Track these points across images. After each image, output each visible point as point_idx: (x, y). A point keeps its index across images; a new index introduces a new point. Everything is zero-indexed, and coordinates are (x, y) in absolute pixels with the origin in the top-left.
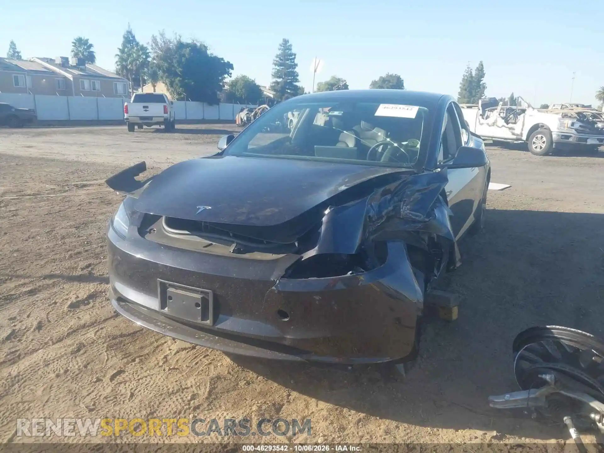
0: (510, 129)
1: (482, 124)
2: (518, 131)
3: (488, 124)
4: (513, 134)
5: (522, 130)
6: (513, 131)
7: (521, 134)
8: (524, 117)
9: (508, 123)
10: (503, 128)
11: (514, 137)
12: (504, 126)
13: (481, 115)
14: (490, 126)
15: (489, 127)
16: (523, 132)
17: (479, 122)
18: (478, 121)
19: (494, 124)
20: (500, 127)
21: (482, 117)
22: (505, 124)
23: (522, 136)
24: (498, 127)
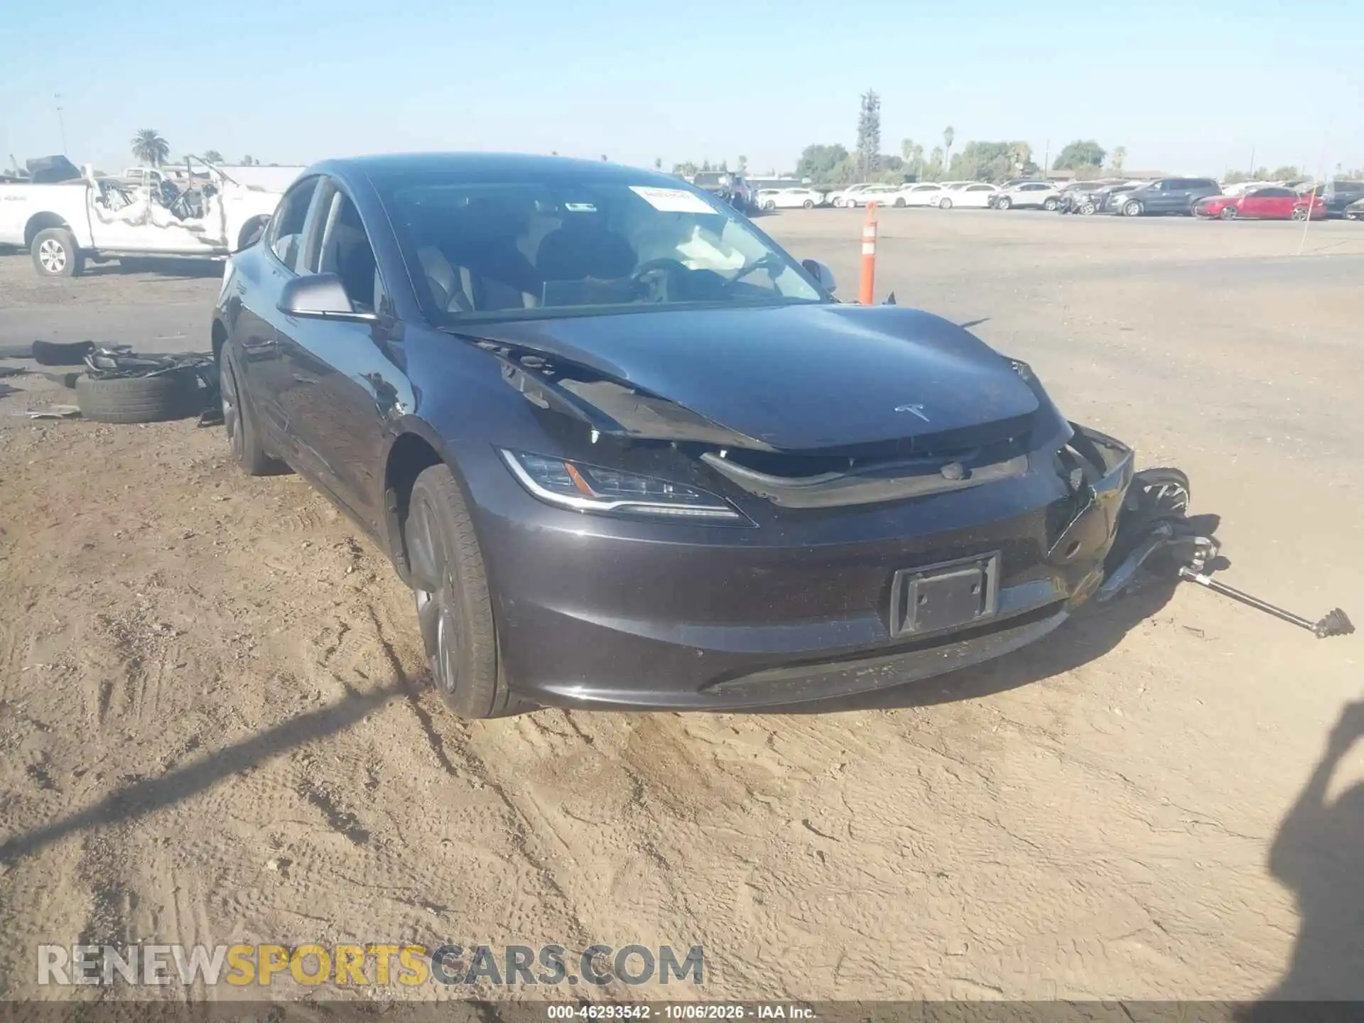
0: (193, 229)
1: (108, 222)
2: (213, 233)
3: (126, 221)
4: (204, 241)
5: (223, 229)
6: (202, 235)
7: (225, 242)
8: (220, 201)
9: (182, 218)
10: (172, 227)
11: (208, 247)
12: (175, 224)
13: (98, 200)
14: (133, 225)
15: (132, 228)
16: (227, 236)
17: (100, 216)
18: (93, 212)
19: (143, 221)
20: (164, 228)
21: (103, 202)
22: (176, 219)
23: (227, 245)
24: (160, 226)
